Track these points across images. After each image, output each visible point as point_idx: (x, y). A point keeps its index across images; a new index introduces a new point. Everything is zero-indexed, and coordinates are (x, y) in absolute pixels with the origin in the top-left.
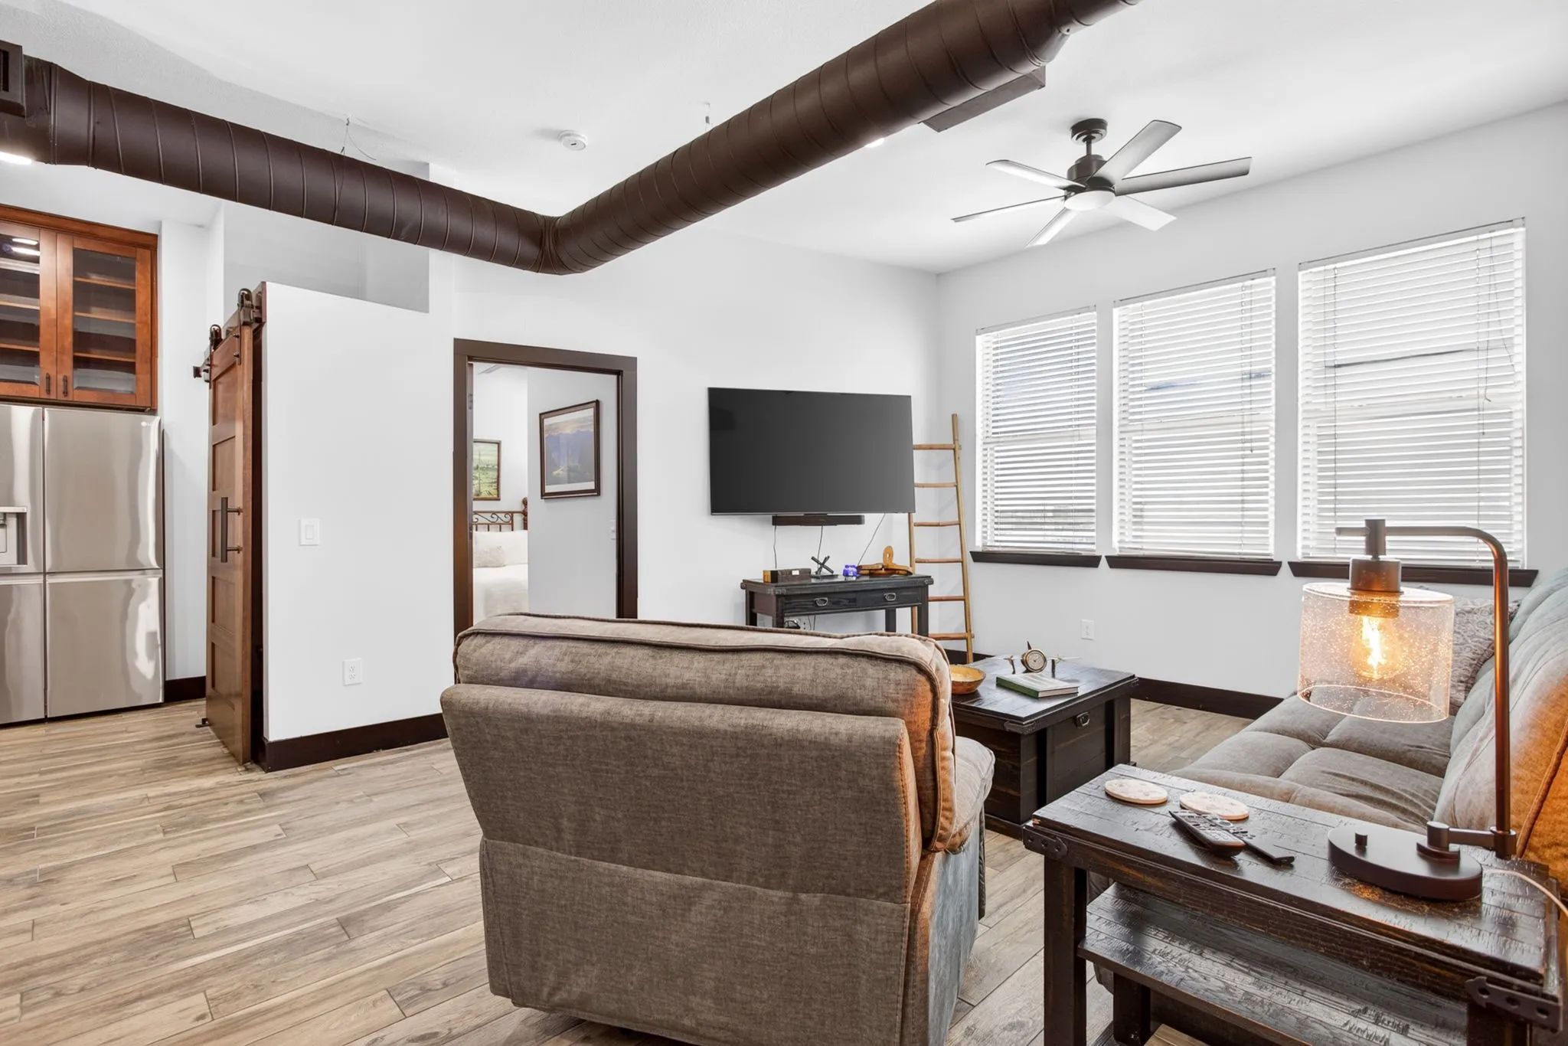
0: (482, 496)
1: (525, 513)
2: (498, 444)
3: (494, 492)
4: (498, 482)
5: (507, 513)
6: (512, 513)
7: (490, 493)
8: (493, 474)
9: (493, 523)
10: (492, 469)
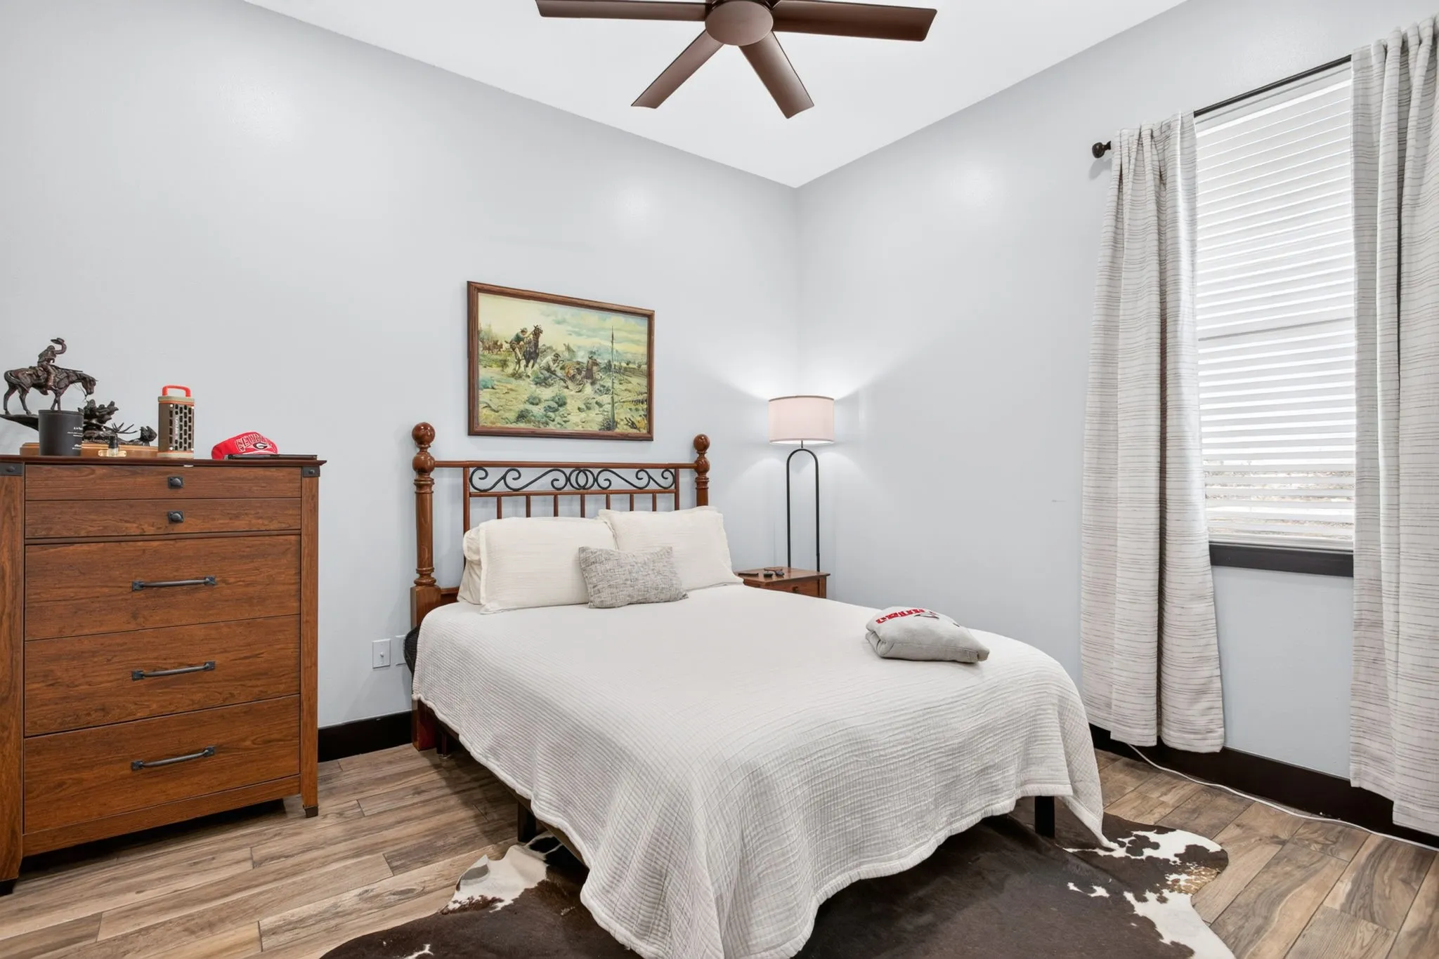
0: (622, 428)
1: (700, 468)
2: (649, 317)
3: (638, 418)
4: (649, 401)
5: (667, 468)
6: (677, 467)
7: (633, 425)
8: (638, 383)
9: (641, 490)
10: (638, 370)
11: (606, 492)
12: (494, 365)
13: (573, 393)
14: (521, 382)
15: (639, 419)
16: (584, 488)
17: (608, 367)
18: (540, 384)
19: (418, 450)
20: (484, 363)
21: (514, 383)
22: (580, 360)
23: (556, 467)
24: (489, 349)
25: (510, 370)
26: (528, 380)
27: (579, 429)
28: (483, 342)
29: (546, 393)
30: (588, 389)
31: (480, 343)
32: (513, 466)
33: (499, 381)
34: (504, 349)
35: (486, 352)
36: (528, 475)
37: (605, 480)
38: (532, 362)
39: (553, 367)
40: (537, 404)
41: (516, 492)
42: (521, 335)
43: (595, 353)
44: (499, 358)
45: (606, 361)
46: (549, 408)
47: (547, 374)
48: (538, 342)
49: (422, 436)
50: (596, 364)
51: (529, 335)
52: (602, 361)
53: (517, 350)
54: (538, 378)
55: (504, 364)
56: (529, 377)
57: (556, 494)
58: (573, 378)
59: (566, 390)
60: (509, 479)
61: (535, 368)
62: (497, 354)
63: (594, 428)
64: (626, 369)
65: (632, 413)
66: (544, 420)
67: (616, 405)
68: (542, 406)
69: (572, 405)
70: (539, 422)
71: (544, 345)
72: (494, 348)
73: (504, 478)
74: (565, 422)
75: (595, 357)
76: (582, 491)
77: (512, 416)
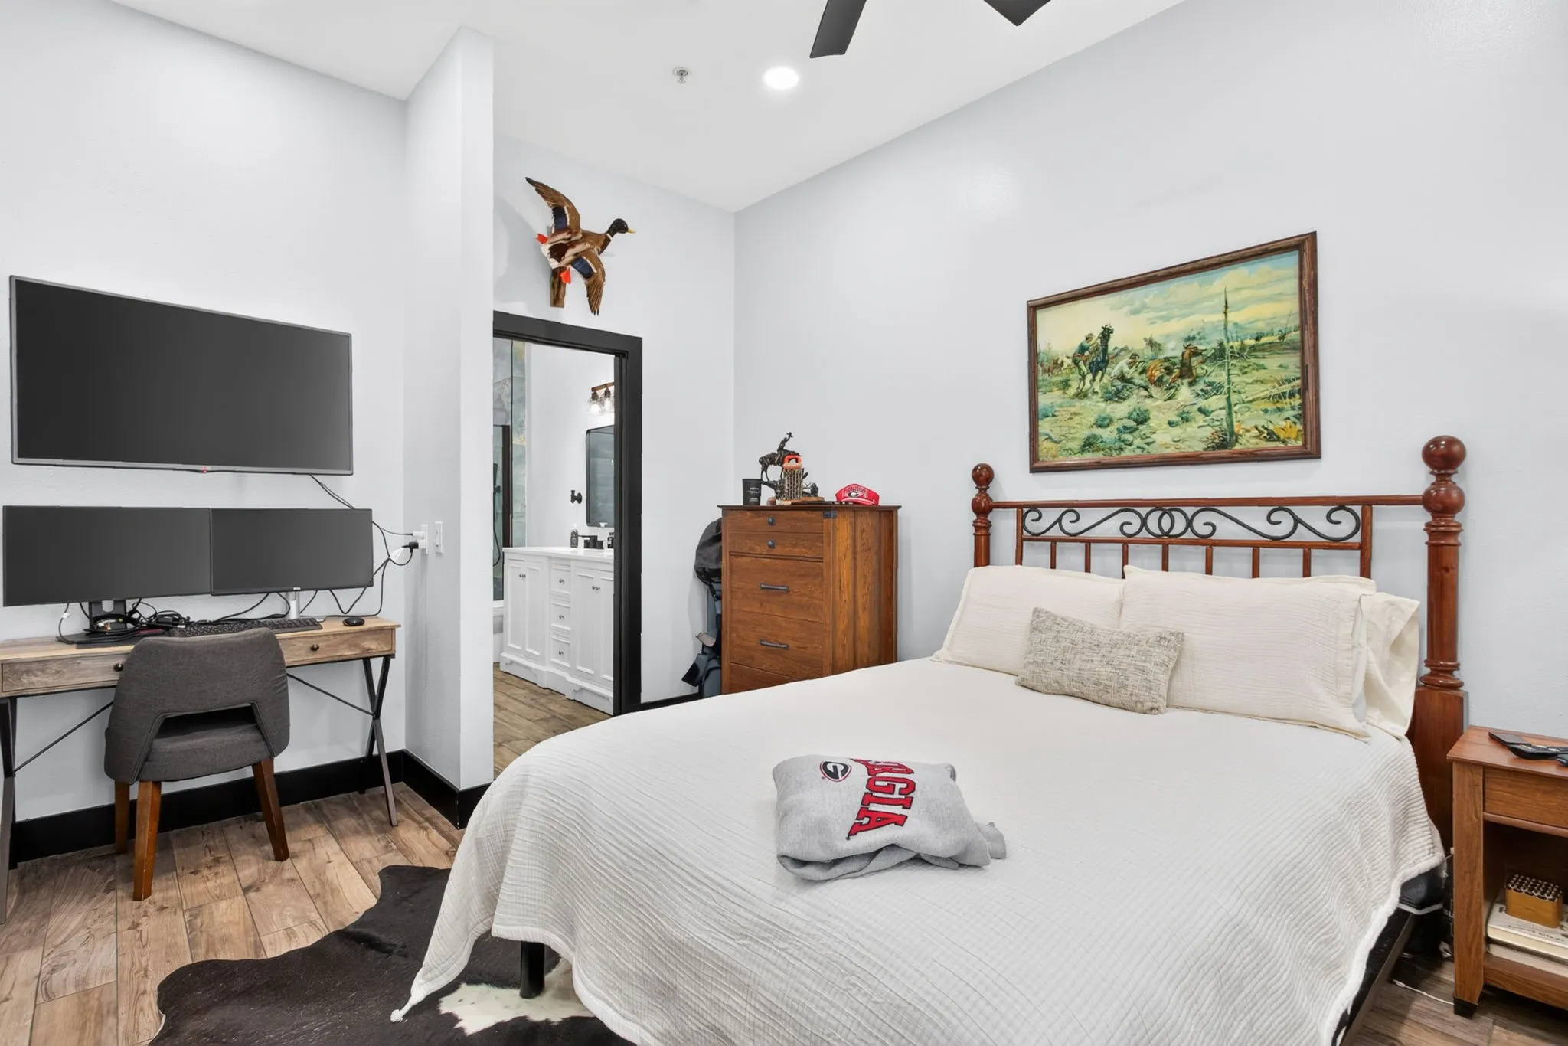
0: (1248, 442)
1: (1439, 506)
3: (1282, 422)
4: (1308, 389)
5: (1341, 504)
7: (1272, 436)
8: (1283, 366)
9: (1276, 542)
10: (1280, 346)
11: (1208, 543)
12: (1055, 389)
13: (1159, 402)
14: (1086, 402)
15: (1283, 424)
16: (1167, 534)
17: (1219, 354)
18: (1111, 399)
19: (977, 491)
20: (1043, 389)
21: (1078, 405)
22: (1169, 354)
23: (1127, 506)
24: (1049, 371)
25: (1072, 391)
26: (1094, 397)
27: (1171, 451)
28: (1042, 365)
29: (1120, 410)
30: (1185, 393)
31: (1039, 367)
32: (1071, 507)
33: (1061, 406)
34: (1065, 366)
35: (1046, 376)
36: (1088, 517)
37: (1205, 524)
38: (1100, 372)
39: (1130, 373)
40: (1108, 426)
41: (1073, 538)
42: (1086, 344)
43: (1194, 338)
44: (1060, 378)
45: (1215, 345)
46: (1127, 429)
47: (1119, 384)
48: (1107, 346)
49: (983, 476)
50: (1196, 353)
51: (1096, 341)
52: (1208, 346)
53: (1081, 364)
54: (1108, 392)
55: (1066, 384)
56: (1097, 393)
57: (1126, 542)
58: (1159, 382)
59: (1148, 401)
60: (1065, 522)
61: (1105, 380)
62: (1058, 375)
63: (1198, 447)
64: (1253, 348)
65: (1268, 416)
66: (1117, 445)
67: (1236, 408)
68: (1113, 428)
69: (1157, 420)
70: (1110, 449)
71: (1116, 348)
72: (1055, 368)
73: (1059, 521)
74: (1148, 444)
75: (1194, 344)
76: (1166, 541)
77: (1076, 445)
